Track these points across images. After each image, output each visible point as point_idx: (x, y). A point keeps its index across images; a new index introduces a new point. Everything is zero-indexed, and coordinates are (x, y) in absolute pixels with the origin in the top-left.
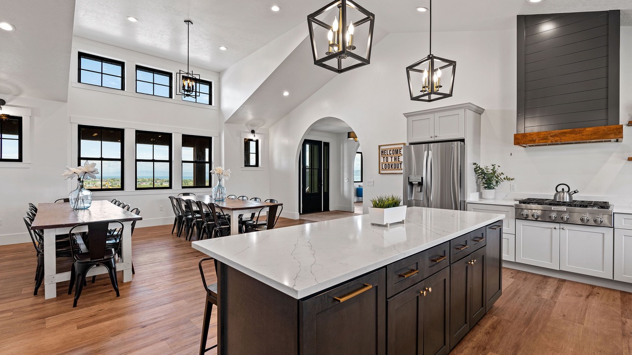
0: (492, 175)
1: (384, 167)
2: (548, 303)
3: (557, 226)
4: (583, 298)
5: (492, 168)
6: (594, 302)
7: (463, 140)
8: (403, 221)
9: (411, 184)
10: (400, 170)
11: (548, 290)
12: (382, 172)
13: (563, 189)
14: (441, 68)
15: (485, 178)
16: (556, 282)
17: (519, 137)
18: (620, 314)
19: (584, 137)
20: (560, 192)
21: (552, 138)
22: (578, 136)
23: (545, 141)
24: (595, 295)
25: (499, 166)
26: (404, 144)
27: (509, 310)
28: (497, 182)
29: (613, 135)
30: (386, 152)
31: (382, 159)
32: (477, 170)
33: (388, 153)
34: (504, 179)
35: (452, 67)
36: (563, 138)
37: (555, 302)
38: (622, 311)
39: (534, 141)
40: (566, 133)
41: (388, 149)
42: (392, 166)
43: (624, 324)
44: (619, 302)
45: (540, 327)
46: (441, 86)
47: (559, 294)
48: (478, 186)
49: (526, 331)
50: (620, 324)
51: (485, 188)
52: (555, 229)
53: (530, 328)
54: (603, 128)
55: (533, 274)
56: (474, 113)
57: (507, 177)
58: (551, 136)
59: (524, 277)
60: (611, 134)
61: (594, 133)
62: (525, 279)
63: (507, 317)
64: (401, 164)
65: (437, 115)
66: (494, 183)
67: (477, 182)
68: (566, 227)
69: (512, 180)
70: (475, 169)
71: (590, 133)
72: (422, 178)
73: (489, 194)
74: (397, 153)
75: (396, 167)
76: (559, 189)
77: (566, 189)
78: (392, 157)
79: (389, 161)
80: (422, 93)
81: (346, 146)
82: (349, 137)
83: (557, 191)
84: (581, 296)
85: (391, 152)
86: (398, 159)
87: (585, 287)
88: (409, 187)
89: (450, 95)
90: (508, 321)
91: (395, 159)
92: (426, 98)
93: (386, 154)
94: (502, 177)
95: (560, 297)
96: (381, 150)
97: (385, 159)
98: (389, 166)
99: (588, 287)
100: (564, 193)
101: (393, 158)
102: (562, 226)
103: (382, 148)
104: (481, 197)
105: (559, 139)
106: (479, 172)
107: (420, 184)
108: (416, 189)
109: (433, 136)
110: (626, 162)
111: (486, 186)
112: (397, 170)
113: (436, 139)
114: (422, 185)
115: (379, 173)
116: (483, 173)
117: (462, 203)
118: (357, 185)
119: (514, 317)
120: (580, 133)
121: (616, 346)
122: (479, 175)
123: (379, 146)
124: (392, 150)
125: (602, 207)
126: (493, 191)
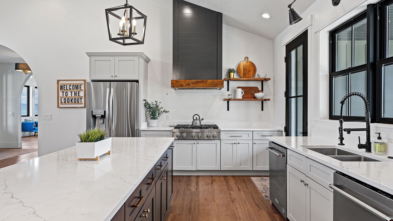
0: (156, 109)
1: (63, 101)
2: (195, 193)
3: (195, 142)
4: (210, 184)
5: (155, 103)
6: (216, 186)
7: (137, 81)
8: (109, 152)
9: (94, 117)
10: (80, 104)
11: (193, 185)
12: (61, 106)
13: (196, 118)
14: (137, 18)
15: (151, 111)
16: (195, 178)
17: (174, 82)
18: (227, 189)
19: (207, 85)
20: (195, 120)
21: (192, 85)
22: (205, 84)
23: (188, 86)
24: (214, 181)
25: (160, 102)
26: (85, 81)
27: (177, 206)
28: (159, 114)
29: (220, 85)
30: (65, 86)
31: (61, 94)
32: (147, 105)
33: (68, 88)
34: (163, 111)
35: (143, 20)
36: (197, 85)
37: (199, 192)
38: (227, 188)
39: (182, 86)
40: (199, 82)
41: (68, 84)
42: (71, 101)
43: (230, 195)
44: (224, 183)
45: (197, 211)
46: (136, 34)
47: (199, 186)
48: (146, 117)
49: (191, 217)
50: (229, 195)
51: (151, 118)
52: (194, 144)
53: (192, 215)
54: (216, 80)
55: (182, 176)
56: (144, 61)
57: (165, 110)
58: (192, 83)
59: (178, 179)
60: (219, 84)
61: (212, 83)
62: (179, 181)
63: (178, 212)
64: (81, 99)
65: (117, 58)
66: (157, 115)
67: (146, 114)
68: (200, 142)
69: (168, 112)
70: (145, 104)
71: (210, 83)
72: (105, 112)
73: (154, 123)
74: (77, 88)
75: (77, 101)
76: (195, 118)
77: (198, 118)
78: (71, 92)
79: (68, 96)
80: (119, 36)
81: (10, 77)
82: (16, 69)
83: (194, 119)
84: (209, 184)
85: (71, 87)
86: (79, 94)
87: (209, 177)
88: (92, 120)
89: (142, 43)
90: (180, 214)
91: (75, 94)
92: (121, 41)
93: (65, 88)
94: (162, 110)
95: (200, 188)
96: (59, 85)
97: (64, 93)
98: (68, 101)
99: (210, 177)
100: (197, 120)
101: (73, 93)
102: (198, 141)
103: (61, 82)
104: (148, 125)
105: (195, 85)
106: (148, 106)
107: (103, 117)
108: (99, 121)
109: (113, 76)
110: (223, 101)
111: (152, 117)
112: (77, 104)
113: (116, 79)
114: (105, 117)
115: (58, 107)
116: (150, 107)
117: (137, 131)
118: (23, 120)
119: (181, 210)
120: (205, 83)
121: (232, 209)
122: (147, 109)
123: (58, 81)
124: (72, 85)
125: (214, 128)
126: (157, 120)
